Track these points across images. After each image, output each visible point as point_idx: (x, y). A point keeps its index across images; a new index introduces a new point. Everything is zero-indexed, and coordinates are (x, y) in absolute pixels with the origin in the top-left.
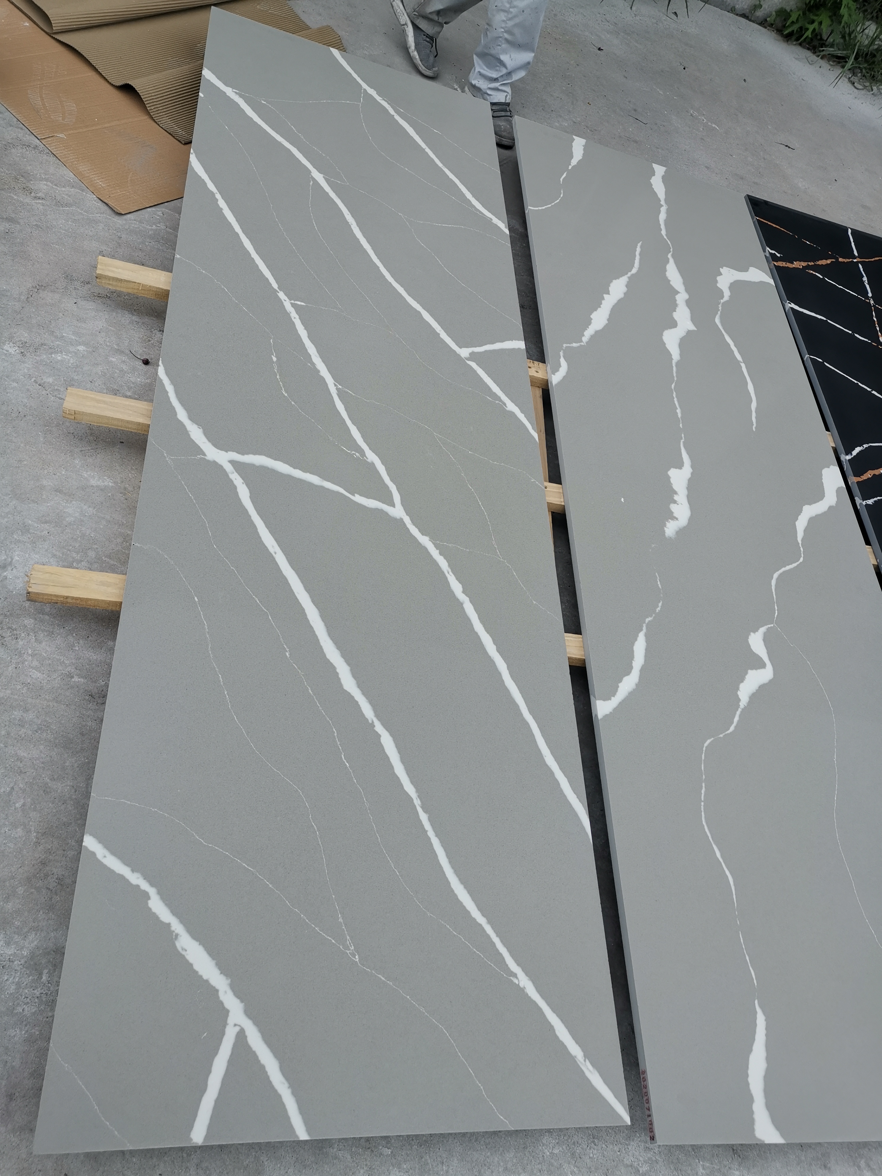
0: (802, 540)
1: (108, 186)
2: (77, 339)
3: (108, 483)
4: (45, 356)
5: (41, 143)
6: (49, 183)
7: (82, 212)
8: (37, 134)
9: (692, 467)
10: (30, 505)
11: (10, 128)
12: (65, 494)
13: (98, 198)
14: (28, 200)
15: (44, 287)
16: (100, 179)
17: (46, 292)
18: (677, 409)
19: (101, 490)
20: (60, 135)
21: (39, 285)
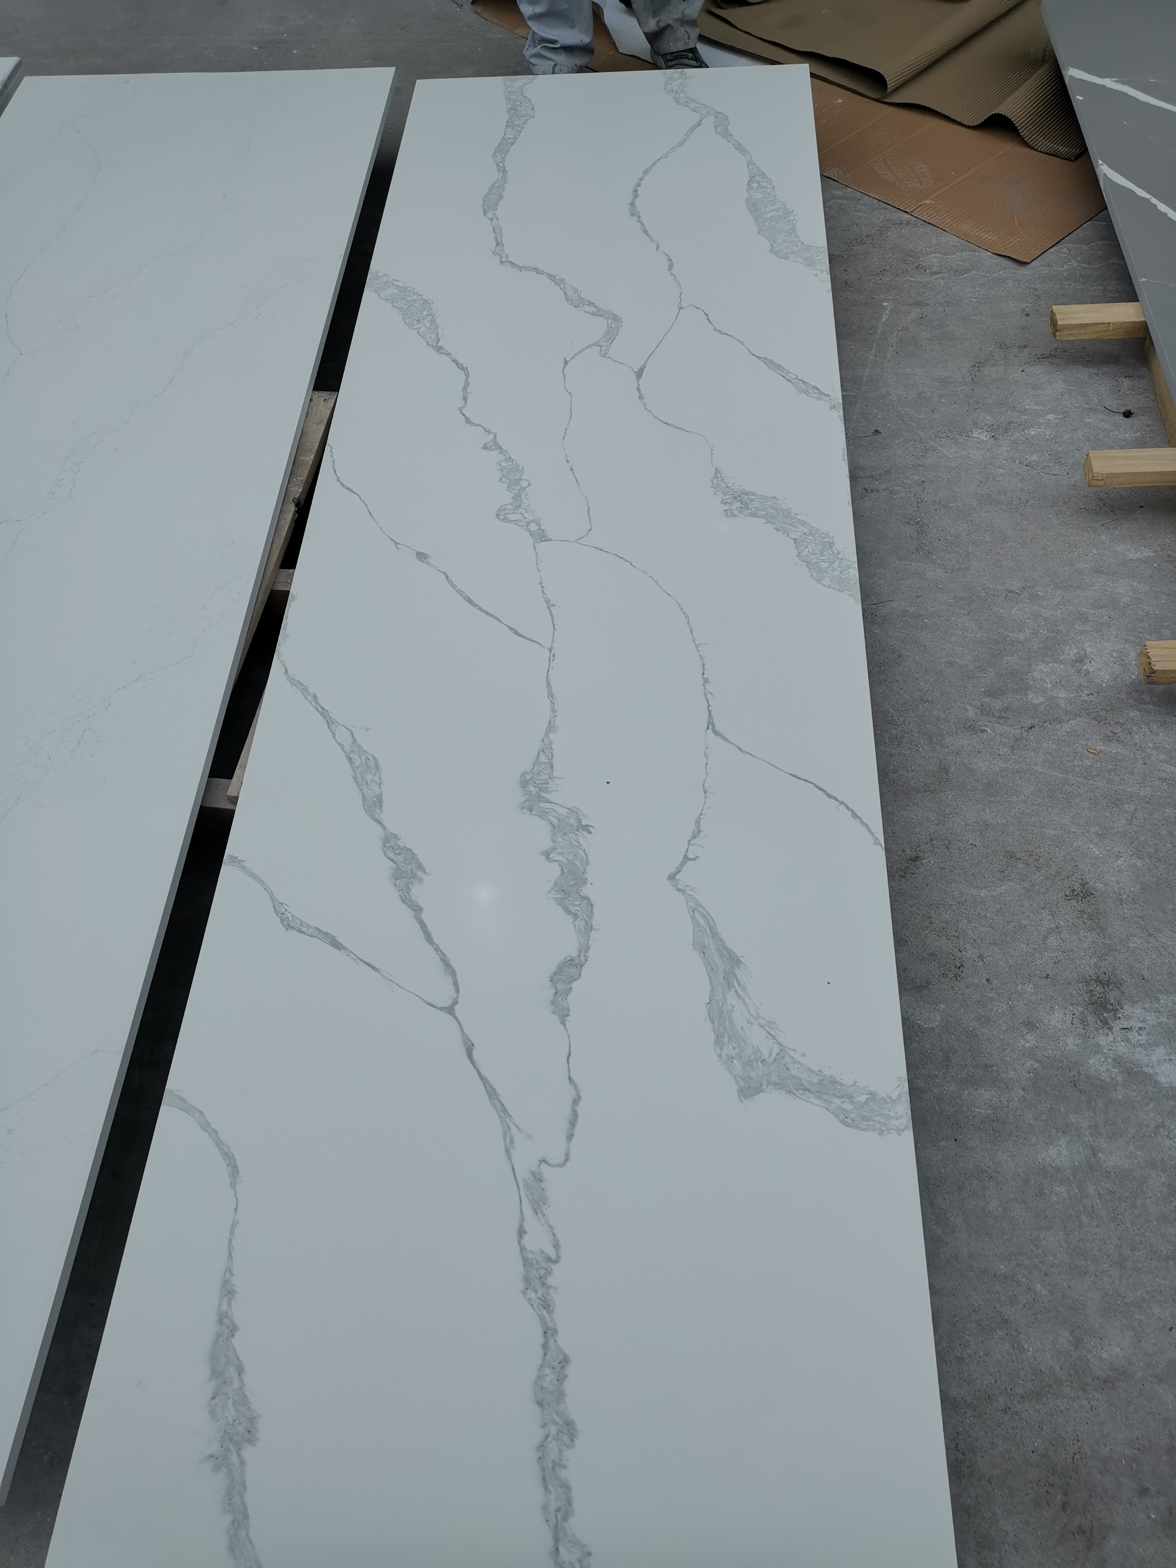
1: (998, 238)
2: (1043, 408)
3: (1147, 553)
4: (1018, 435)
5: (911, 217)
6: (938, 255)
7: (984, 274)
8: (906, 208)
10: (1077, 592)
11: (875, 213)
12: (1107, 574)
13: (994, 254)
14: (925, 279)
15: (983, 363)
16: (987, 233)
17: (988, 368)
19: (1144, 562)
20: (927, 202)
21: (977, 363)
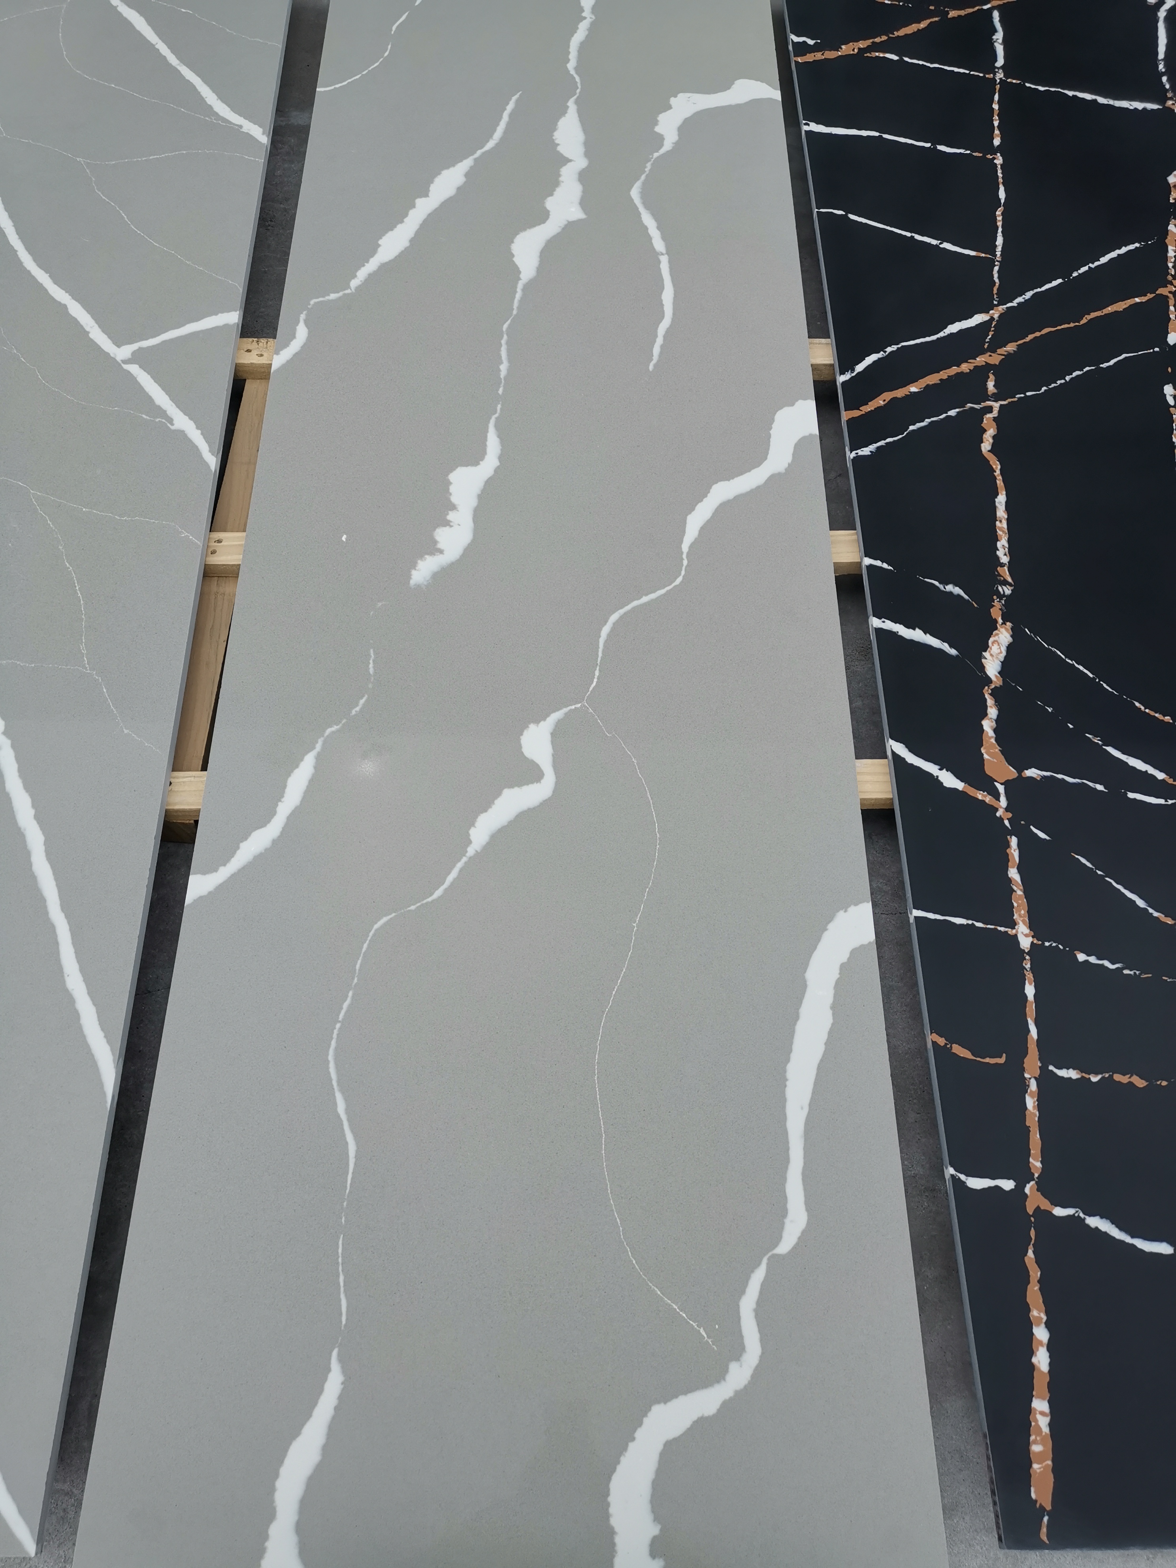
0: (691, 547)
9: (500, 458)
18: (502, 363)
